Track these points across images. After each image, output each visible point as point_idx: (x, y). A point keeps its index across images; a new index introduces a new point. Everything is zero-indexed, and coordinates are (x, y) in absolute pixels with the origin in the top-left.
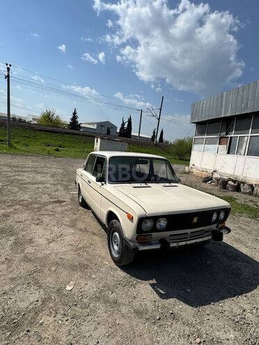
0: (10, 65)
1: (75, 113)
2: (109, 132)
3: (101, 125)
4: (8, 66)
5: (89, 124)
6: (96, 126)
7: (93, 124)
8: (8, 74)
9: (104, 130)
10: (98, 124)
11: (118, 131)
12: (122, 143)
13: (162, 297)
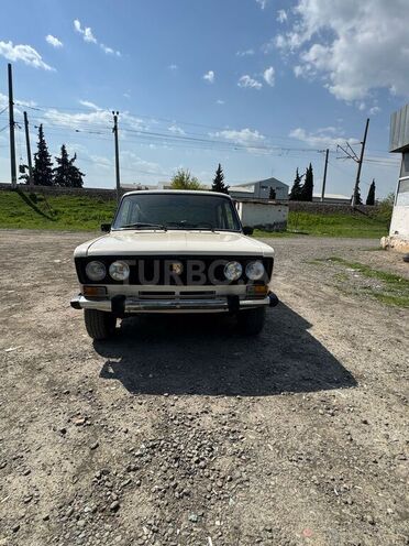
1: (219, 172)
2: (273, 196)
3: (260, 185)
4: (115, 114)
5: (244, 186)
6: (253, 187)
7: (249, 185)
8: (116, 126)
9: (266, 193)
10: (256, 185)
11: (290, 192)
12: (279, 207)
13: (102, 375)
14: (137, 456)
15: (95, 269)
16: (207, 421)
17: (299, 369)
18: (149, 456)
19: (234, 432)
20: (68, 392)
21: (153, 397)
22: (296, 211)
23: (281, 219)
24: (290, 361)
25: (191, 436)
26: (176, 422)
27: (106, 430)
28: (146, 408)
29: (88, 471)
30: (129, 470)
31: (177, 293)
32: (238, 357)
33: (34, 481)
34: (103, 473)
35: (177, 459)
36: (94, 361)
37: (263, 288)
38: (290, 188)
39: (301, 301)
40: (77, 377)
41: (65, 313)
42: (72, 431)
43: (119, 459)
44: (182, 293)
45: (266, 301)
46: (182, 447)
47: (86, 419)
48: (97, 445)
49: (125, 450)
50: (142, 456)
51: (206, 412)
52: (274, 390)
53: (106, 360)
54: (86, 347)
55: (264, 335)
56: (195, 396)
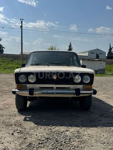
0: (23, 19)
1: (70, 46)
2: (98, 57)
3: (91, 52)
4: (22, 20)
5: (83, 53)
6: (87, 53)
7: (85, 52)
8: (22, 25)
9: (94, 56)
10: (89, 52)
11: (107, 55)
12: (100, 62)
13: (24, 120)
14: (42, 141)
15: (23, 78)
16: (68, 133)
17: (107, 120)
18: (46, 141)
19: (79, 136)
20: (11, 125)
21: (45, 127)
22: (110, 64)
23: (102, 68)
24: (103, 118)
25: (62, 136)
26: (56, 133)
27: (29, 134)
28: (43, 129)
29: (24, 144)
30: (39, 144)
31: (55, 88)
32: (80, 116)
33: (5, 145)
34: (30, 144)
35: (57, 141)
36: (19, 117)
37: (90, 87)
38: (107, 53)
39: (110, 100)
40: (14, 121)
41: (4, 102)
42: (16, 134)
43: (35, 141)
44: (57, 88)
45: (92, 92)
46: (59, 139)
47: (21, 131)
48: (26, 138)
49: (37, 139)
50: (44, 141)
51: (67, 131)
52: (96, 126)
53: (25, 116)
54: (15, 113)
55: (92, 110)
56: (63, 127)
